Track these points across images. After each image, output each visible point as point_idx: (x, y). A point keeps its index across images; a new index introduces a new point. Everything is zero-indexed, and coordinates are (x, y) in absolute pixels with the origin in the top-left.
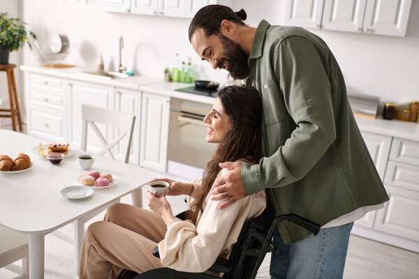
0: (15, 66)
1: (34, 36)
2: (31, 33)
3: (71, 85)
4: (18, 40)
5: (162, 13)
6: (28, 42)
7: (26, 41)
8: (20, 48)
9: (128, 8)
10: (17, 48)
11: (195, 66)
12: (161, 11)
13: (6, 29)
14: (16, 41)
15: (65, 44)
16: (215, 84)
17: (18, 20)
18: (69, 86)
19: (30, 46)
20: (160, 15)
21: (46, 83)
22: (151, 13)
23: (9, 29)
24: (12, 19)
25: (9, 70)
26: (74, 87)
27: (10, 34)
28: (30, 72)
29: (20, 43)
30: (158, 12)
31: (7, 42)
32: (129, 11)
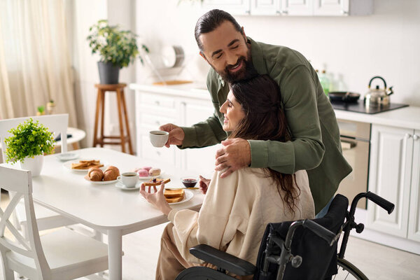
0: (125, 85)
1: (147, 50)
2: (144, 47)
3: (185, 104)
4: (129, 55)
5: (286, 12)
6: (140, 57)
7: (137, 56)
8: (130, 64)
9: (248, 10)
10: (127, 64)
11: (332, 75)
12: (285, 10)
13: (116, 43)
14: (126, 56)
15: (179, 56)
16: (355, 95)
17: (128, 32)
18: (182, 105)
19: (142, 61)
20: (284, 14)
21: (158, 103)
22: (273, 13)
23: (119, 43)
24: (123, 32)
25: (119, 90)
26: (188, 106)
27: (120, 48)
28: (141, 91)
29: (131, 58)
30: (281, 12)
31: (117, 58)
32: (249, 12)
